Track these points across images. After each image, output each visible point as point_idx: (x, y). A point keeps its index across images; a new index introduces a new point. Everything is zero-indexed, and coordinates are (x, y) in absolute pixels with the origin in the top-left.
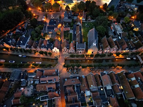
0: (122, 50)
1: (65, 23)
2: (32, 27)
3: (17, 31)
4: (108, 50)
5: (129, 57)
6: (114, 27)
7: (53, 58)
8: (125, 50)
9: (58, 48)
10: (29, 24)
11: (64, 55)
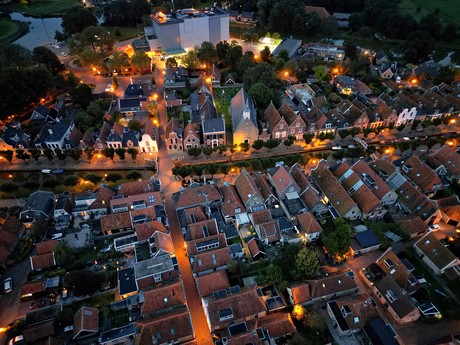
0: (317, 128)
1: (168, 90)
2: (76, 106)
3: (36, 115)
4: (283, 130)
5: (337, 146)
6: (294, 92)
7: (143, 166)
8: (324, 127)
9: (153, 139)
10: (67, 102)
11: (172, 156)
